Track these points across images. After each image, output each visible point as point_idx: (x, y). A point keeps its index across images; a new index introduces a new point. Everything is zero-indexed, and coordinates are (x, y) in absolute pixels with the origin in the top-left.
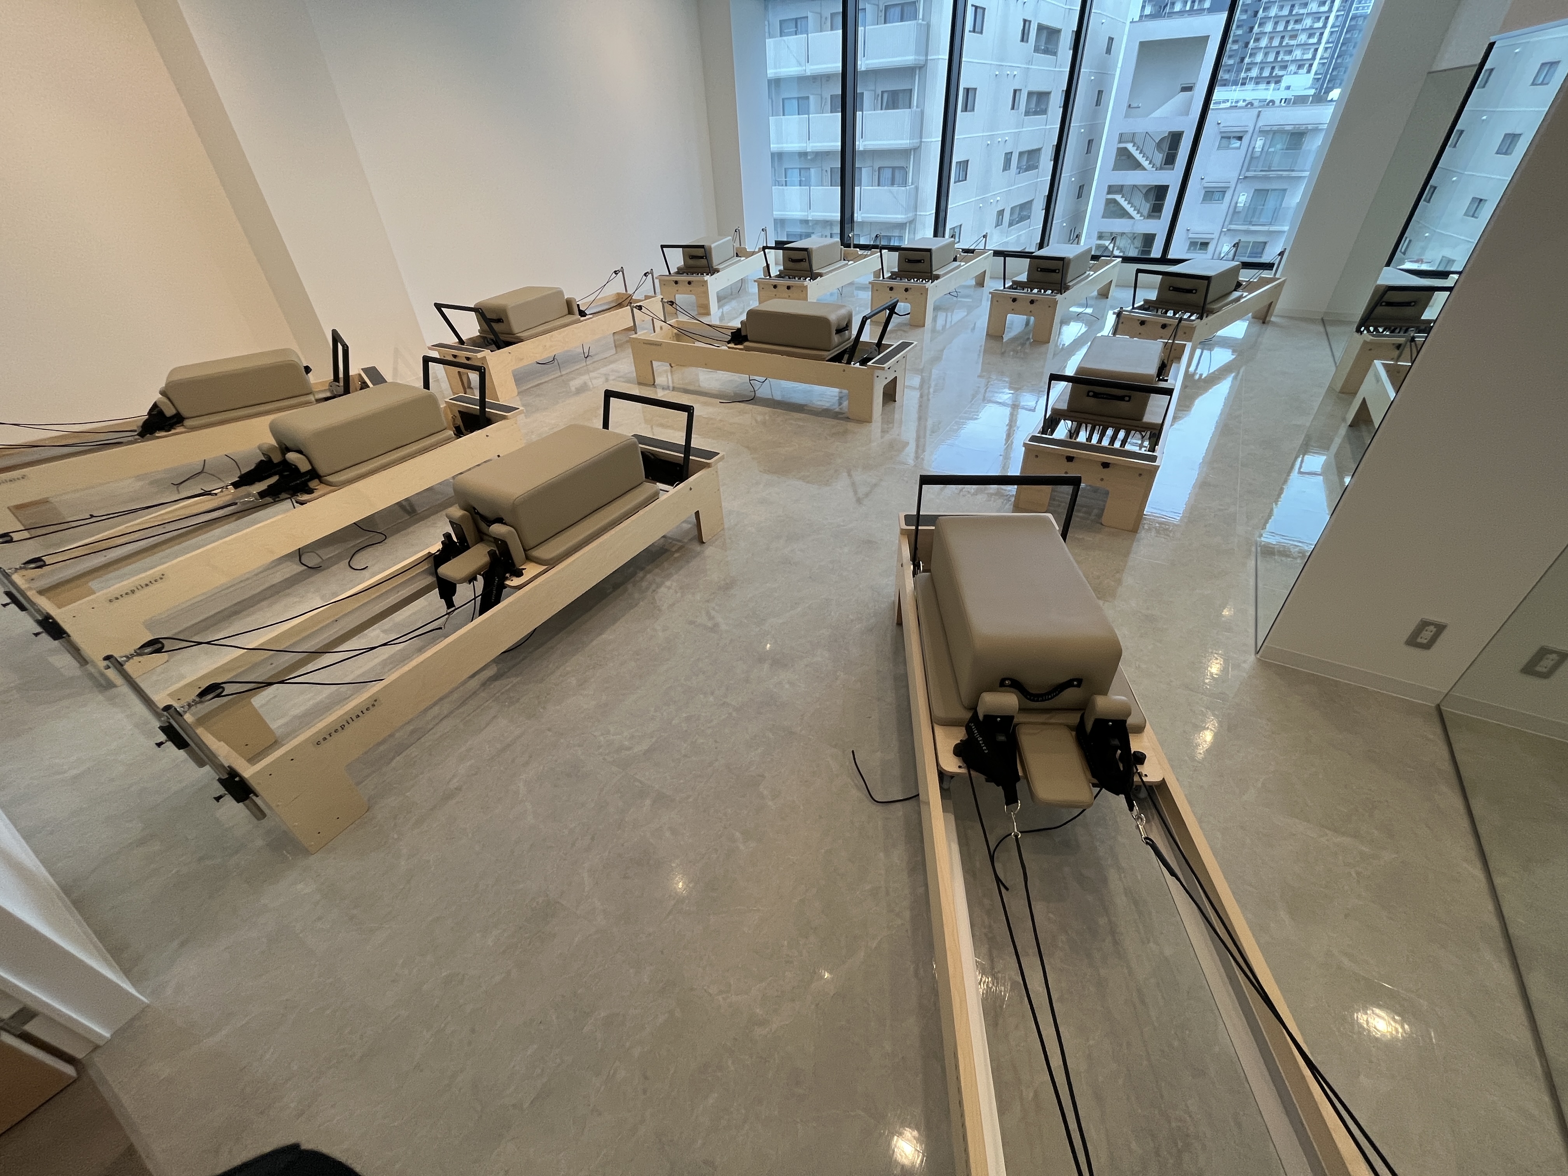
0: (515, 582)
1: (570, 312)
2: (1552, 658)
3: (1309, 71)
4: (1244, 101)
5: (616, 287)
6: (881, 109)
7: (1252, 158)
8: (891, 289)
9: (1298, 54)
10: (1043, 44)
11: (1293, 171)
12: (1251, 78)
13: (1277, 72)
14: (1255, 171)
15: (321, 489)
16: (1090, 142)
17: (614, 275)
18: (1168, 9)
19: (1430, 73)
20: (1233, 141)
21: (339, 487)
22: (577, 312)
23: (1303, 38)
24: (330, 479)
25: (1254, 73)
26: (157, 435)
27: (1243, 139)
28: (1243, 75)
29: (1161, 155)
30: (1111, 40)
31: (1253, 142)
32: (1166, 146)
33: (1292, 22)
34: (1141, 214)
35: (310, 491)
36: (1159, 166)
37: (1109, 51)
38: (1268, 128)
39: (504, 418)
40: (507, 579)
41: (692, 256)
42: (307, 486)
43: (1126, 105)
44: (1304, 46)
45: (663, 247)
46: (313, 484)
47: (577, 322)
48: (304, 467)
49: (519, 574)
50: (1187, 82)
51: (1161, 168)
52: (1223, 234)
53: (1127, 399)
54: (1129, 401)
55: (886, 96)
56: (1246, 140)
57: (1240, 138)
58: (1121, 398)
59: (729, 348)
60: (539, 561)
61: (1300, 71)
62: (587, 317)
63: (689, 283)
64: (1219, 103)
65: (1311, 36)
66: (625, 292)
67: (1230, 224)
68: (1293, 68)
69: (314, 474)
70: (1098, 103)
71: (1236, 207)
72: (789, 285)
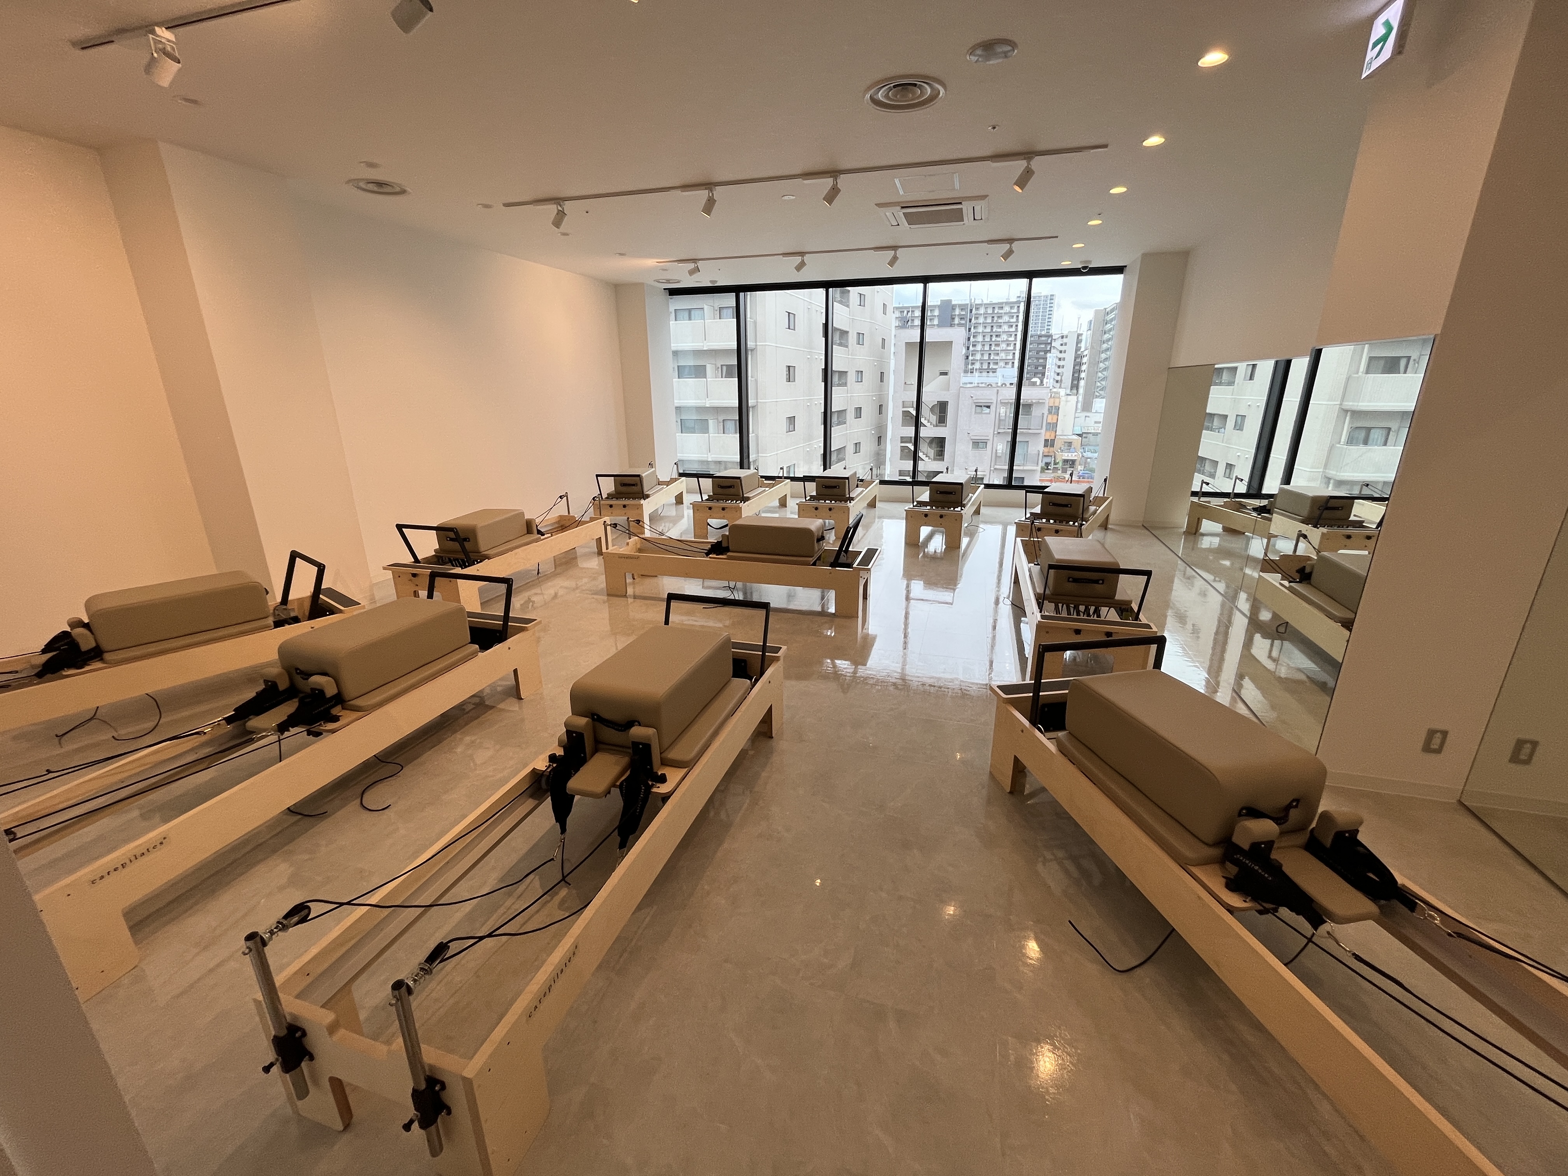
0: (663, 789)
1: (529, 531)
2: (1528, 747)
3: (1013, 367)
4: (986, 383)
5: (561, 510)
6: (722, 377)
7: (1000, 420)
8: (816, 509)
9: (1003, 355)
10: (838, 339)
11: (1030, 429)
12: (976, 369)
13: (992, 366)
14: (1004, 429)
15: (346, 716)
16: (881, 406)
17: (559, 499)
18: (909, 323)
19: (1169, 368)
20: (985, 408)
21: (369, 712)
22: (536, 531)
23: (1003, 346)
24: (358, 702)
25: (977, 366)
26: (64, 673)
27: (991, 407)
28: (970, 367)
29: (935, 417)
30: (883, 340)
31: (998, 410)
32: (937, 410)
33: (994, 336)
34: (929, 457)
35: (336, 719)
36: (935, 424)
37: (883, 347)
38: (1007, 401)
39: (522, 629)
40: (652, 786)
41: (624, 484)
42: (330, 713)
43: (903, 382)
44: (1006, 351)
45: (597, 476)
46: (336, 711)
47: (537, 541)
48: (331, 690)
49: (663, 779)
50: (944, 370)
51: (937, 426)
52: (992, 472)
53: (1101, 582)
54: (1103, 583)
55: (725, 368)
56: (993, 407)
57: (988, 407)
58: (1096, 582)
59: (710, 558)
60: (677, 764)
61: (1007, 366)
62: (546, 536)
63: (624, 506)
64: (966, 384)
65: (1008, 345)
66: (567, 514)
67: (996, 465)
68: (1002, 364)
69: (339, 699)
70: (882, 381)
71: (996, 453)
72: (723, 506)
